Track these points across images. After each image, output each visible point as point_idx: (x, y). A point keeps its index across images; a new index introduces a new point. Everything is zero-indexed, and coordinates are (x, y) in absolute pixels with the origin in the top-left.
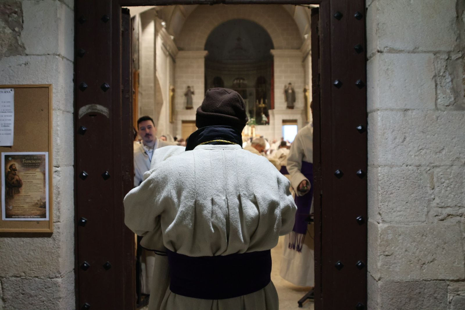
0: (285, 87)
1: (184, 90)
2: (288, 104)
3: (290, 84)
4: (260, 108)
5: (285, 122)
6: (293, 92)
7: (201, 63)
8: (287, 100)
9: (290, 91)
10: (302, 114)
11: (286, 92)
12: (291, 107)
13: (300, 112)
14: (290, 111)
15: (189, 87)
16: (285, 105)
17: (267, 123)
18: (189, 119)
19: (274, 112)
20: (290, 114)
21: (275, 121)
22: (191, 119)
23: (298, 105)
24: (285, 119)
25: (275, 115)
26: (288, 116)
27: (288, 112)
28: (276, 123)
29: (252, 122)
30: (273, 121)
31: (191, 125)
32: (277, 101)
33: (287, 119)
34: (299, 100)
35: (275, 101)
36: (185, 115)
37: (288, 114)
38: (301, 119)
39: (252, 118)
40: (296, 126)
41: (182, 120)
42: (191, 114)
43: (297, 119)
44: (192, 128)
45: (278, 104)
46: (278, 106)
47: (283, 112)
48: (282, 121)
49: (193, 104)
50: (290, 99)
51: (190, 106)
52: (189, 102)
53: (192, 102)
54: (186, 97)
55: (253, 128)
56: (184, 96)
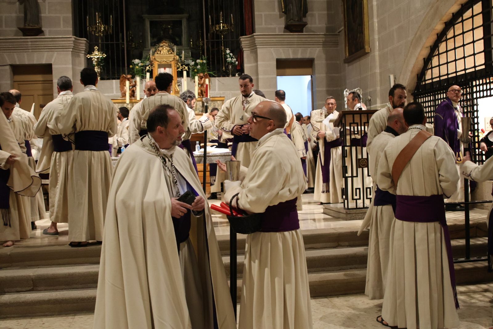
5: (284, 66)
8: (286, 10)
10: (325, 44)
12: (297, 26)
13: (321, 39)
14: (294, 37)
16: (281, 23)
17: (238, 71)
18: (31, 63)
19: (256, 40)
20: (296, 46)
21: (259, 63)
22: (35, 62)
23: (313, 26)
24: (283, 56)
25: (258, 47)
26: (290, 51)
27: (292, 39)
28: (260, 69)
29: (199, 67)
30: (254, 64)
31: (39, 77)
32: (261, 15)
33: (288, 57)
34: (315, 12)
35: (256, 13)
36: (19, 51)
37: (290, 44)
38: (324, 56)
39: (199, 59)
40: (310, 76)
41: (11, 63)
42: (36, 48)
43: (315, 57)
44: (40, 86)
45: (263, 23)
46: (263, 26)
47: (277, 39)
48: (275, 63)
49: (43, 24)
50: (294, 9)
51: (32, 26)
52: (29, 17)
53: (37, 18)
54: (23, 6)
55: (203, 79)
56: (18, 3)
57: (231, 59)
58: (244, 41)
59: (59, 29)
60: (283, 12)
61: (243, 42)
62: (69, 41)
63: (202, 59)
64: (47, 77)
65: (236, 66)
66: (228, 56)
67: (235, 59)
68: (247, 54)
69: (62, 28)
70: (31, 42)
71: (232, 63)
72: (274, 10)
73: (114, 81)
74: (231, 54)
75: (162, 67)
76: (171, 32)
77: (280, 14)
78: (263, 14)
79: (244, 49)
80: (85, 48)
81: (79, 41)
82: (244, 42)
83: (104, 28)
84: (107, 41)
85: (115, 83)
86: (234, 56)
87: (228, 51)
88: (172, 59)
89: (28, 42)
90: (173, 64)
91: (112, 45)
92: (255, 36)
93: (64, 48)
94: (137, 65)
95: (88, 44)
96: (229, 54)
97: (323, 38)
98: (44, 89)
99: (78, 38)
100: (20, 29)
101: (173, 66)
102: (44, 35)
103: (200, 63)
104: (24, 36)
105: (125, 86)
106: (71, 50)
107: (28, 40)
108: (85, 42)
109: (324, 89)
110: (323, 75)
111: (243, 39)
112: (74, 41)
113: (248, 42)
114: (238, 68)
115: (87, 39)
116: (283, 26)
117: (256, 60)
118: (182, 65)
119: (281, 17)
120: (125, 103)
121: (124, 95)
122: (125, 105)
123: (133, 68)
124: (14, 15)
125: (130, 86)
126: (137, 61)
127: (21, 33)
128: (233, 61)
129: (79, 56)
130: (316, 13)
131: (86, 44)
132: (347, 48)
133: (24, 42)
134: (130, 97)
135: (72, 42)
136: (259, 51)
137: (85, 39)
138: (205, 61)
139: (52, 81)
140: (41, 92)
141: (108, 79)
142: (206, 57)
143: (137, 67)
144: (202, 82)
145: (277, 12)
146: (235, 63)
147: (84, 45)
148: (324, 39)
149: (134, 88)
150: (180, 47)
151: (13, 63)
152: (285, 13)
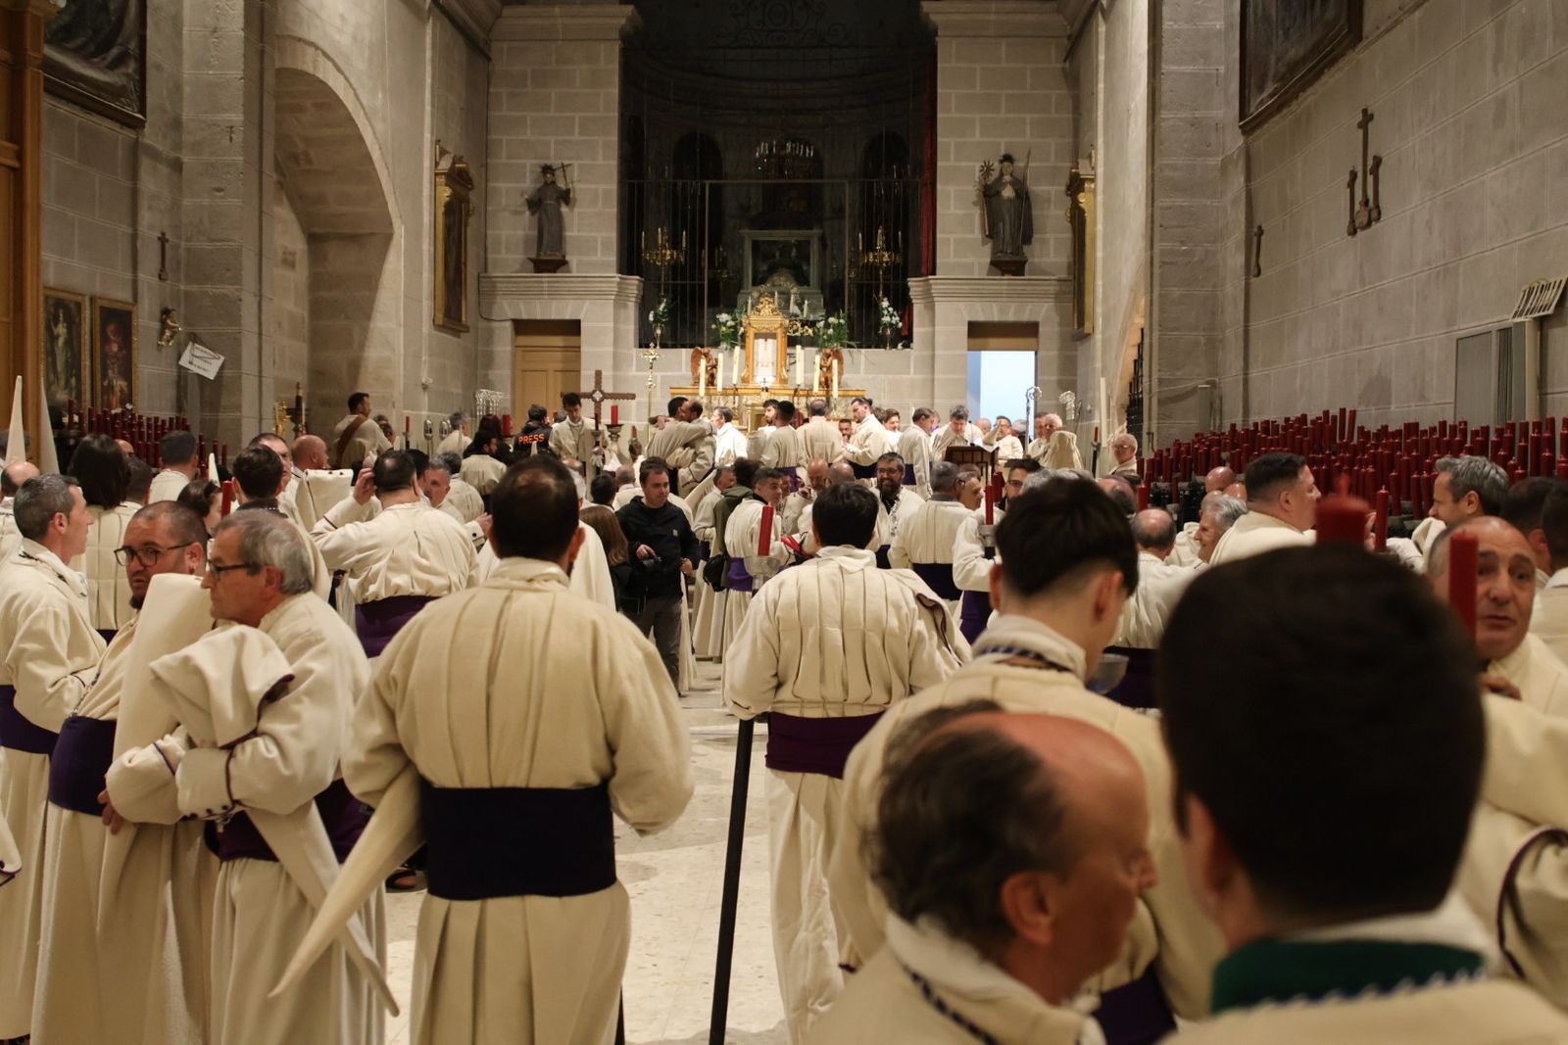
0: (987, 170)
1: (529, 184)
2: (994, 252)
3: (1008, 158)
4: (871, 269)
5: (981, 333)
6: (1023, 196)
7: (609, 62)
8: (992, 233)
9: (1008, 193)
10: (1058, 297)
11: (989, 194)
12: (1009, 263)
13: (1053, 288)
14: (1005, 283)
15: (547, 169)
16: (984, 255)
17: (904, 337)
18: (547, 317)
19: (933, 287)
20: (1005, 299)
21: (936, 328)
22: (554, 317)
23: (1043, 260)
24: (981, 318)
25: (936, 299)
26: (995, 307)
27: (997, 287)
28: (939, 340)
29: (831, 331)
30: (929, 329)
31: (558, 341)
32: (948, 239)
33: (991, 319)
34: (1048, 236)
35: (939, 236)
36: (528, 297)
37: (995, 296)
38: (1056, 319)
39: (833, 316)
40: (1033, 353)
41: (513, 317)
42: (554, 294)
43: (1040, 319)
44: (558, 355)
45: (952, 254)
46: (952, 259)
47: (972, 287)
48: (966, 328)
49: (567, 250)
50: (1006, 229)
51: (550, 255)
52: (546, 237)
53: (559, 240)
54: (536, 218)
55: (830, 358)
56: (528, 213)
57: (889, 317)
58: (915, 285)
59: (593, 258)
60: (987, 236)
61: (912, 289)
62: (612, 282)
63: (839, 318)
64: (571, 340)
65: (901, 330)
66: (885, 312)
67: (898, 319)
68: (918, 308)
69: (599, 257)
70: (548, 282)
71: (891, 325)
72: (972, 231)
73: (684, 350)
74: (891, 309)
75: (761, 337)
76: (794, 253)
77: (983, 239)
78: (952, 237)
79: (914, 301)
80: (636, 292)
81: (628, 281)
82: (915, 289)
83: (672, 255)
84: (675, 278)
85: (685, 354)
86: (895, 313)
87: (885, 304)
88: (778, 325)
89: (542, 282)
90: (779, 332)
91: (684, 287)
92: (931, 281)
93: (602, 294)
94: (725, 324)
95: (642, 285)
96: (887, 309)
97: (1055, 285)
98: (565, 361)
99: (624, 276)
100: (531, 260)
101: (779, 336)
102: (569, 271)
103: (834, 325)
104: (535, 272)
105: (699, 365)
106: (613, 297)
107: (544, 279)
108: (637, 282)
109: (1055, 378)
110: (1054, 353)
111: (913, 284)
112: (619, 283)
113: (920, 289)
114: (903, 334)
115: (641, 277)
116: (988, 260)
117: (933, 324)
118: (803, 326)
119: (984, 243)
120: (697, 394)
121: (697, 382)
122: (698, 398)
123: (717, 330)
124: (520, 233)
125: (707, 367)
126: (724, 317)
127: (531, 266)
128: (894, 322)
129: (625, 306)
130: (1050, 237)
131: (638, 286)
132: (1076, 315)
133: (536, 282)
134: (707, 385)
135: (615, 285)
136: (938, 306)
137: (638, 277)
138: (842, 321)
139: (580, 347)
140: (560, 366)
141: (674, 346)
142: (846, 314)
143: (724, 329)
144: (828, 363)
145: (977, 234)
146: (897, 324)
147: (635, 287)
148: (1057, 288)
149: (714, 370)
150: (805, 289)
151: (517, 317)
152: (990, 236)
